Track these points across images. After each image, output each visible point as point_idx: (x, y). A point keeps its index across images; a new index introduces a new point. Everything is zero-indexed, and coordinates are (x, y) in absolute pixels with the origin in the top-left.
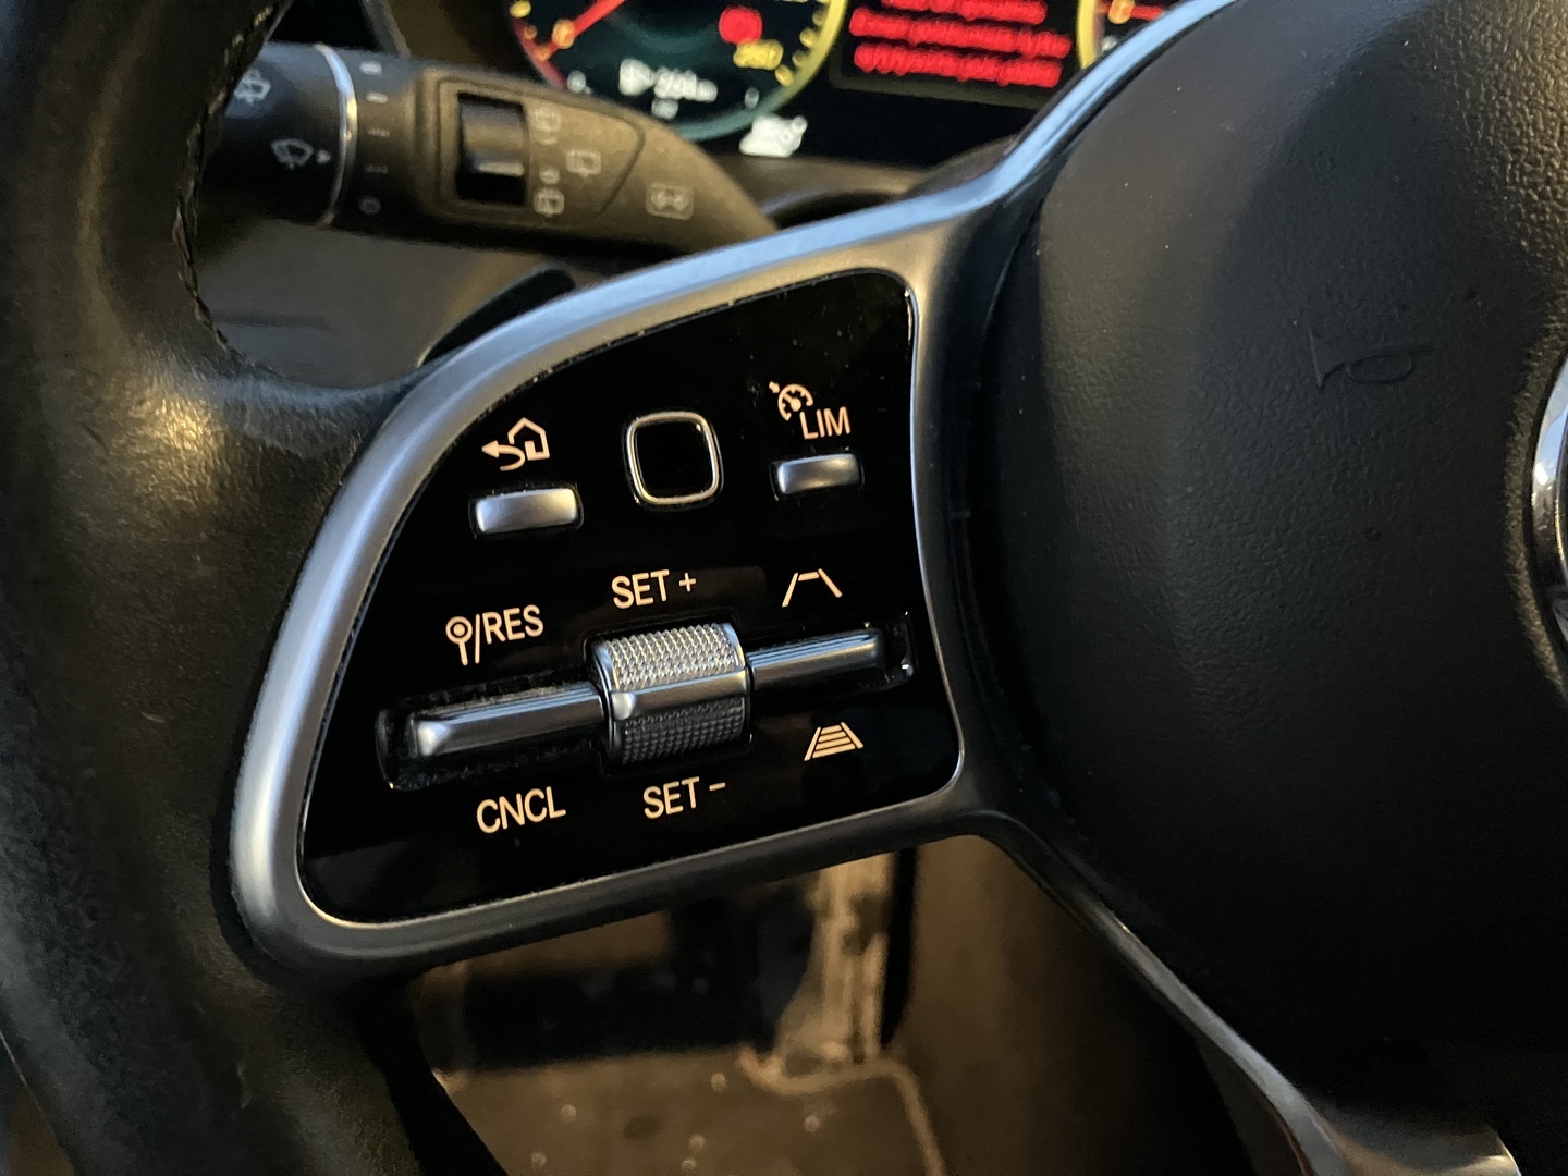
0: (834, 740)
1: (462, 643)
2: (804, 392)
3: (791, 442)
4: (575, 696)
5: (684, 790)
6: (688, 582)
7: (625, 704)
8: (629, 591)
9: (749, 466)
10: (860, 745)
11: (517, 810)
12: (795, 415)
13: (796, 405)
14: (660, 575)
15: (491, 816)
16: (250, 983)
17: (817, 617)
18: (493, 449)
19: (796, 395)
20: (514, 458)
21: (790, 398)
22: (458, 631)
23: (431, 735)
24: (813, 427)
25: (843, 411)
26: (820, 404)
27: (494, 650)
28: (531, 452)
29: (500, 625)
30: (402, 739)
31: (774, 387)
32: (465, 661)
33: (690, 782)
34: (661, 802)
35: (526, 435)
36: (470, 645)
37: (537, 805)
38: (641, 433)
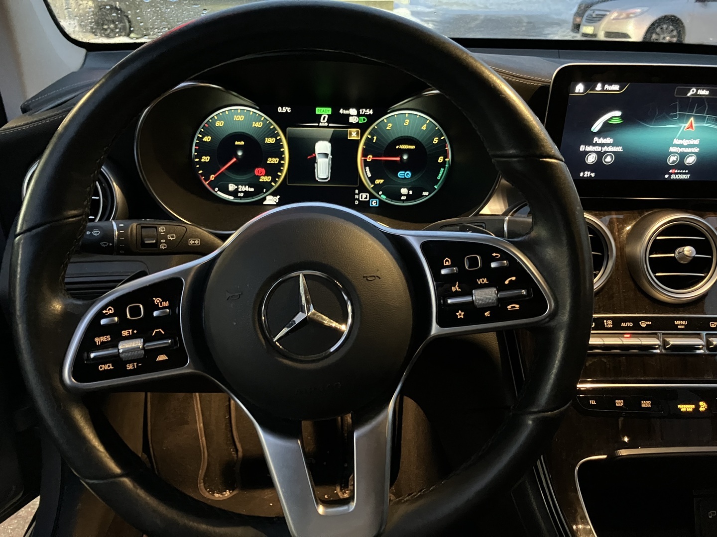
0: (162, 358)
1: (97, 342)
2: (160, 299)
3: (157, 308)
4: (115, 351)
5: (134, 365)
6: (135, 332)
7: (121, 351)
8: (125, 333)
9: (149, 312)
10: (167, 358)
11: (105, 367)
12: (158, 303)
13: (158, 301)
14: (131, 331)
15: (101, 368)
16: (64, 391)
17: (159, 337)
18: (104, 312)
19: (158, 300)
20: (108, 313)
21: (157, 301)
22: (97, 340)
23: (92, 355)
24: (161, 305)
25: (167, 302)
26: (163, 301)
27: (102, 343)
28: (110, 312)
29: (103, 339)
30: (89, 356)
31: (154, 299)
32: (97, 344)
33: (135, 364)
34: (130, 367)
35: (110, 309)
36: (99, 342)
37: (109, 366)
38: (130, 308)
